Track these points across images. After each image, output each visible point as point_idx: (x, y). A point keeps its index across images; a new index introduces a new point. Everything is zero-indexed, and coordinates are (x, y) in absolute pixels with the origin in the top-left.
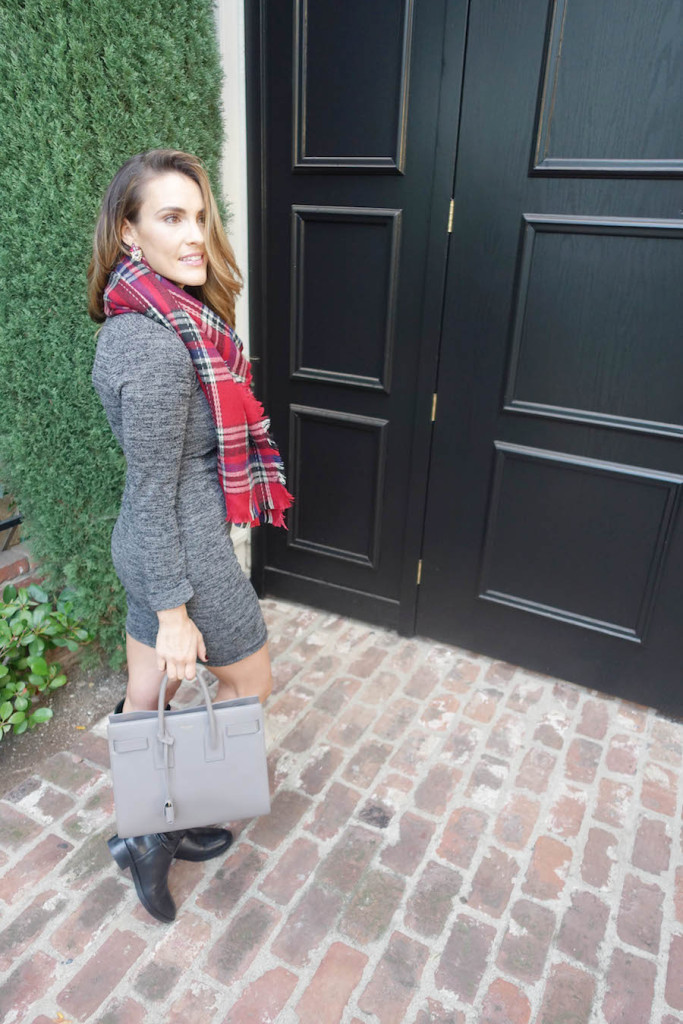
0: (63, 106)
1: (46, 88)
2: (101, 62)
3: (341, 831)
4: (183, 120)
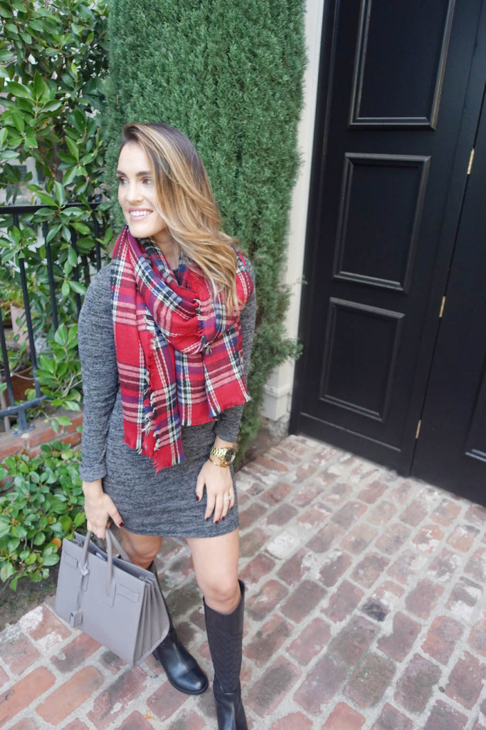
0: (199, 89)
1: (189, 77)
2: (227, 57)
3: (348, 618)
4: (278, 95)
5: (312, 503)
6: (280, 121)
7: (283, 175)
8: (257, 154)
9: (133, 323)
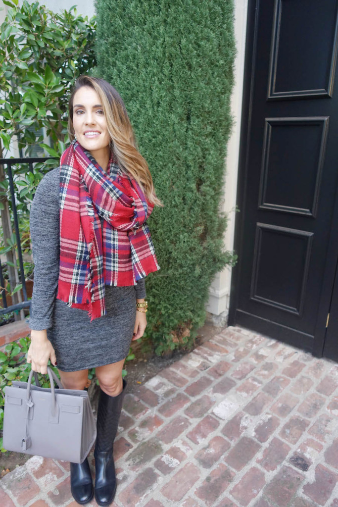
0: (159, 70)
1: (152, 62)
2: (179, 47)
3: (279, 468)
4: (216, 74)
5: (247, 377)
6: (218, 92)
7: (221, 131)
8: (201, 115)
9: (77, 210)
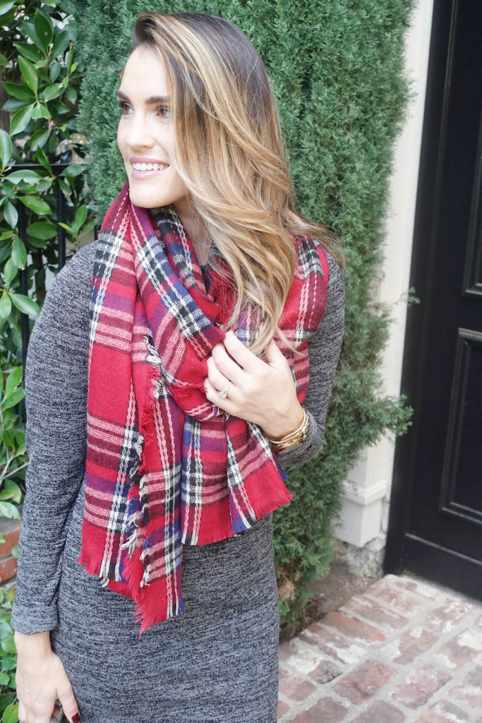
5: (431, 701)
6: (376, 26)
7: (380, 115)
8: (336, 79)
9: (125, 347)
